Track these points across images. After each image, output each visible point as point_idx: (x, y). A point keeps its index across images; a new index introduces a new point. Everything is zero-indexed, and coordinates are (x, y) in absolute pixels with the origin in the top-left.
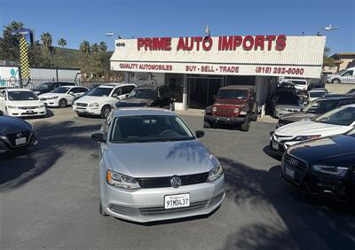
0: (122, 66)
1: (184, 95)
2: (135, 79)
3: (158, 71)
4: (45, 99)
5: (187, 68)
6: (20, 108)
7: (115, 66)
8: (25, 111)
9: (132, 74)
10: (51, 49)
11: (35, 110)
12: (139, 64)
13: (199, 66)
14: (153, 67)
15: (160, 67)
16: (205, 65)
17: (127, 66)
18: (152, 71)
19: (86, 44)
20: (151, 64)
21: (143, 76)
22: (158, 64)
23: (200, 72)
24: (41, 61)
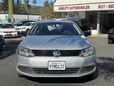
0: (60, 9)
1: (98, 25)
2: (67, 16)
3: (81, 10)
4: (19, 29)
5: (99, 7)
6: (4, 32)
7: (56, 9)
8: (6, 34)
9: (66, 13)
10: (29, 6)
11: (12, 34)
12: (69, 6)
13: (107, 5)
14: (78, 8)
15: (82, 8)
16: (111, 4)
17: (63, 9)
18: (77, 10)
19: (47, 2)
20: (76, 6)
21: (72, 14)
22: (81, 6)
23: (108, 9)
24: (22, 11)
